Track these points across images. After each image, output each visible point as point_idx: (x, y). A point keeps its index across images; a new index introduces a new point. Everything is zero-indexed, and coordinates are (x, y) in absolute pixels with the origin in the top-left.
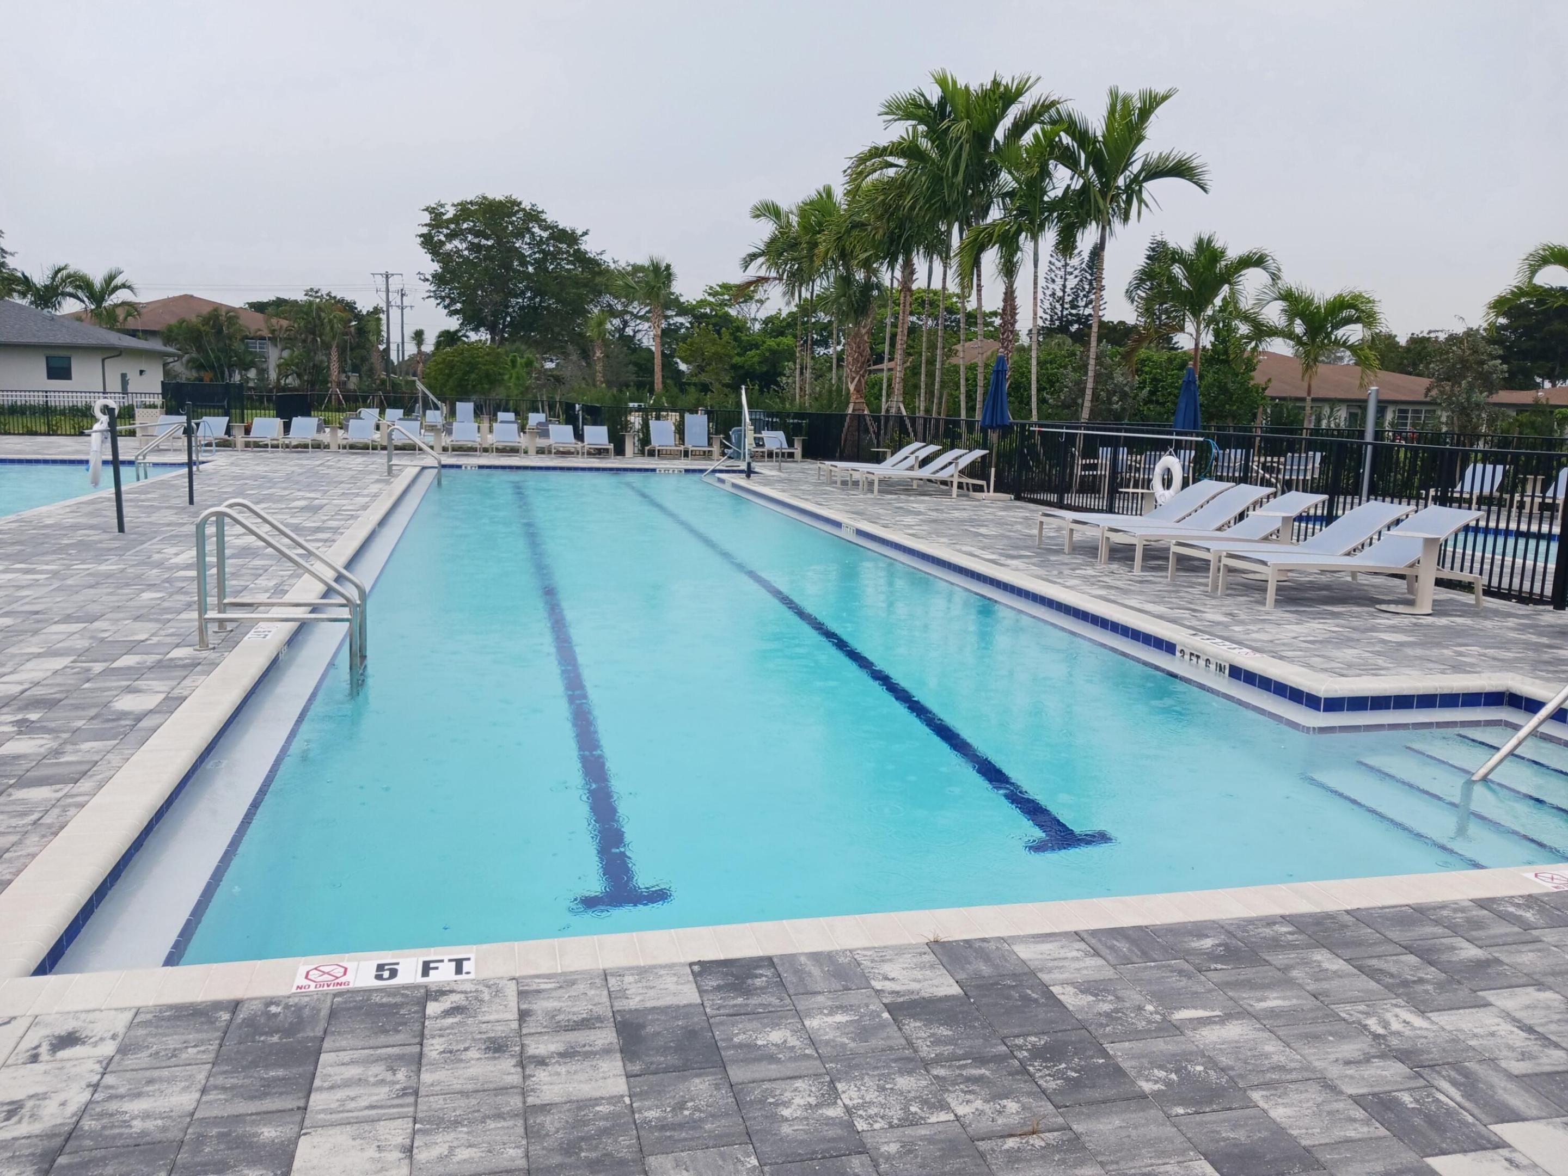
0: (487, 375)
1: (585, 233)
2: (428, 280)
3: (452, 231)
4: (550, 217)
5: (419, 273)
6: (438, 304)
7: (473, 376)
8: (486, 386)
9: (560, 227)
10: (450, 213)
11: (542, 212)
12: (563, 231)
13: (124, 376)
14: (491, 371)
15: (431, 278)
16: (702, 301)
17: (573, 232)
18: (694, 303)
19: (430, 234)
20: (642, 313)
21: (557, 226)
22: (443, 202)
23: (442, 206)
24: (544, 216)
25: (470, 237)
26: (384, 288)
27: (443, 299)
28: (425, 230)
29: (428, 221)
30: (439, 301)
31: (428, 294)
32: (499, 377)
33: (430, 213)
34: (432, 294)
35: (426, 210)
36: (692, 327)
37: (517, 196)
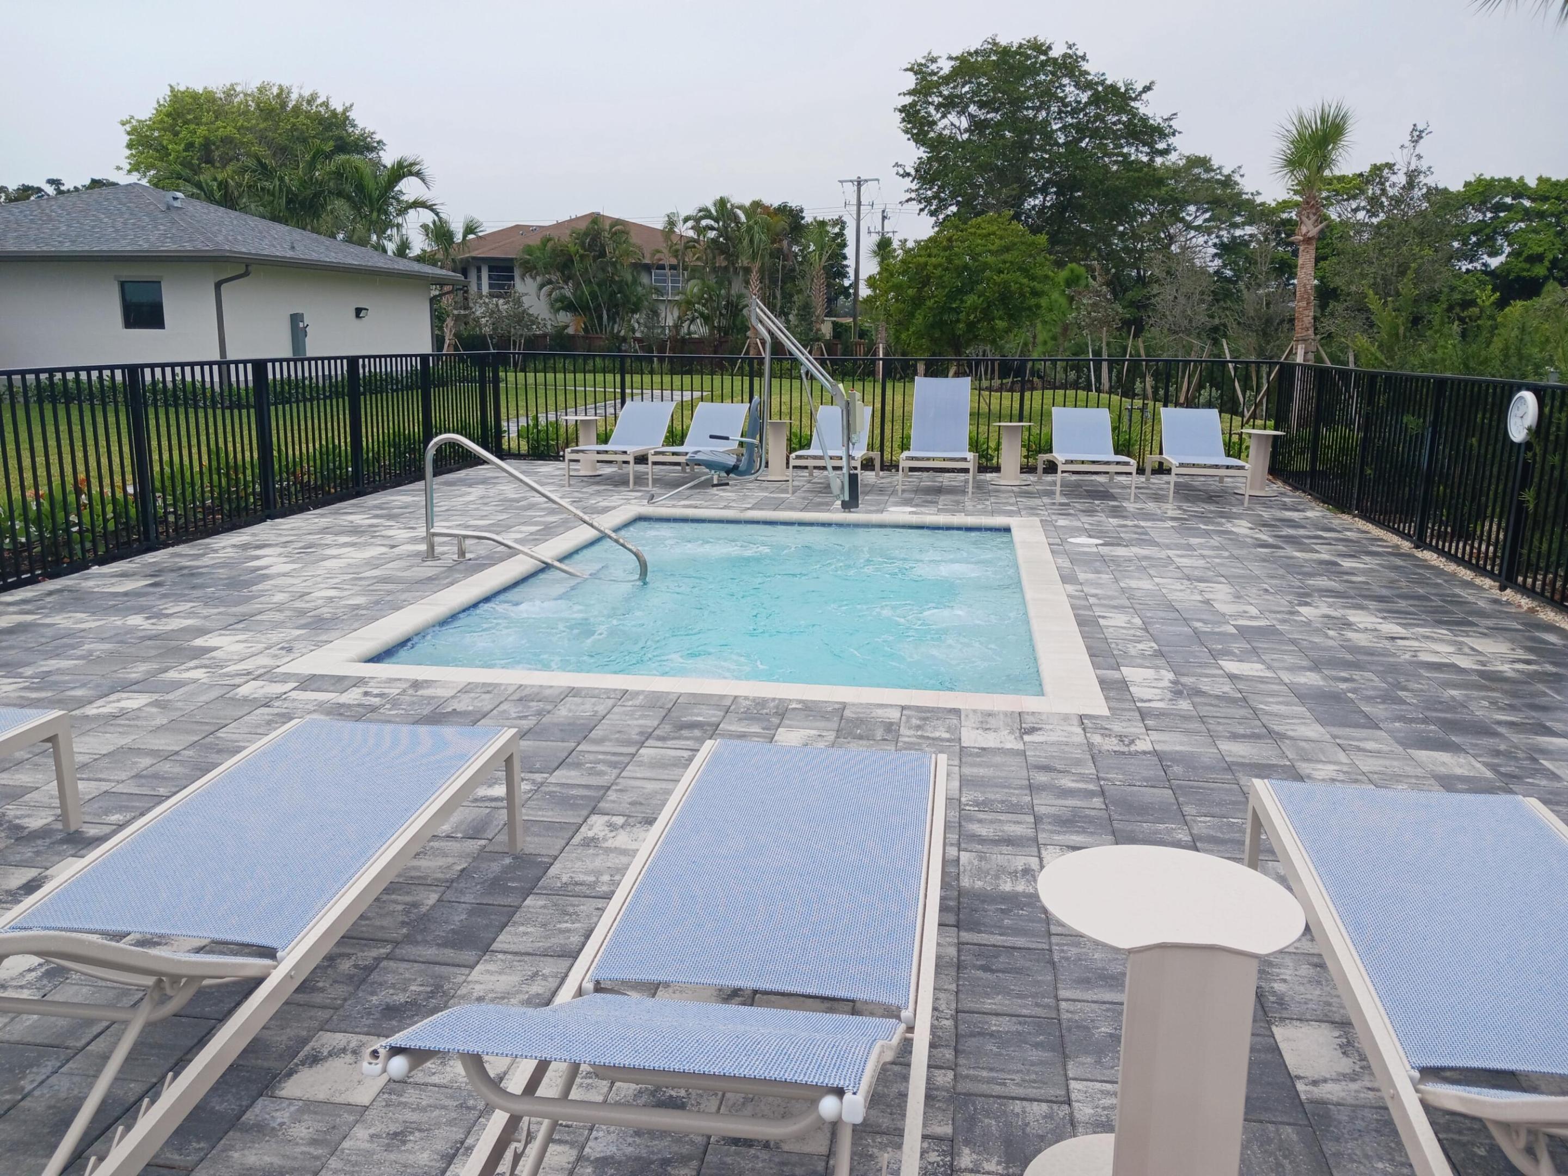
0: (1005, 297)
1: (1147, 89)
2: (908, 175)
3: (946, 98)
4: (1092, 67)
5: (897, 165)
6: (922, 210)
7: (971, 299)
8: (1000, 324)
9: (1108, 82)
10: (946, 67)
11: (1083, 58)
12: (1113, 89)
13: (296, 319)
14: (1014, 287)
15: (913, 172)
16: (1284, 202)
17: (1129, 86)
18: (1273, 204)
19: (913, 104)
20: (1199, 222)
21: (1102, 83)
22: (935, 54)
23: (934, 60)
24: (1085, 66)
25: (972, 109)
26: (854, 201)
27: (928, 201)
28: (908, 100)
29: (912, 86)
30: (922, 206)
31: (908, 196)
32: (1033, 301)
33: (916, 73)
34: (913, 195)
35: (911, 69)
36: (1266, 239)
37: (1043, 38)
